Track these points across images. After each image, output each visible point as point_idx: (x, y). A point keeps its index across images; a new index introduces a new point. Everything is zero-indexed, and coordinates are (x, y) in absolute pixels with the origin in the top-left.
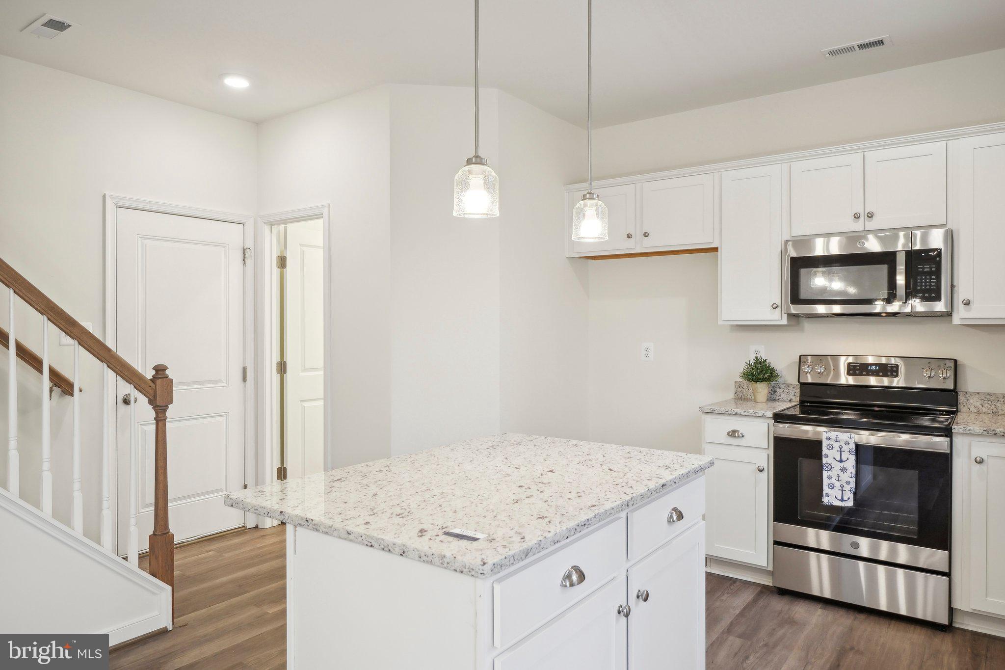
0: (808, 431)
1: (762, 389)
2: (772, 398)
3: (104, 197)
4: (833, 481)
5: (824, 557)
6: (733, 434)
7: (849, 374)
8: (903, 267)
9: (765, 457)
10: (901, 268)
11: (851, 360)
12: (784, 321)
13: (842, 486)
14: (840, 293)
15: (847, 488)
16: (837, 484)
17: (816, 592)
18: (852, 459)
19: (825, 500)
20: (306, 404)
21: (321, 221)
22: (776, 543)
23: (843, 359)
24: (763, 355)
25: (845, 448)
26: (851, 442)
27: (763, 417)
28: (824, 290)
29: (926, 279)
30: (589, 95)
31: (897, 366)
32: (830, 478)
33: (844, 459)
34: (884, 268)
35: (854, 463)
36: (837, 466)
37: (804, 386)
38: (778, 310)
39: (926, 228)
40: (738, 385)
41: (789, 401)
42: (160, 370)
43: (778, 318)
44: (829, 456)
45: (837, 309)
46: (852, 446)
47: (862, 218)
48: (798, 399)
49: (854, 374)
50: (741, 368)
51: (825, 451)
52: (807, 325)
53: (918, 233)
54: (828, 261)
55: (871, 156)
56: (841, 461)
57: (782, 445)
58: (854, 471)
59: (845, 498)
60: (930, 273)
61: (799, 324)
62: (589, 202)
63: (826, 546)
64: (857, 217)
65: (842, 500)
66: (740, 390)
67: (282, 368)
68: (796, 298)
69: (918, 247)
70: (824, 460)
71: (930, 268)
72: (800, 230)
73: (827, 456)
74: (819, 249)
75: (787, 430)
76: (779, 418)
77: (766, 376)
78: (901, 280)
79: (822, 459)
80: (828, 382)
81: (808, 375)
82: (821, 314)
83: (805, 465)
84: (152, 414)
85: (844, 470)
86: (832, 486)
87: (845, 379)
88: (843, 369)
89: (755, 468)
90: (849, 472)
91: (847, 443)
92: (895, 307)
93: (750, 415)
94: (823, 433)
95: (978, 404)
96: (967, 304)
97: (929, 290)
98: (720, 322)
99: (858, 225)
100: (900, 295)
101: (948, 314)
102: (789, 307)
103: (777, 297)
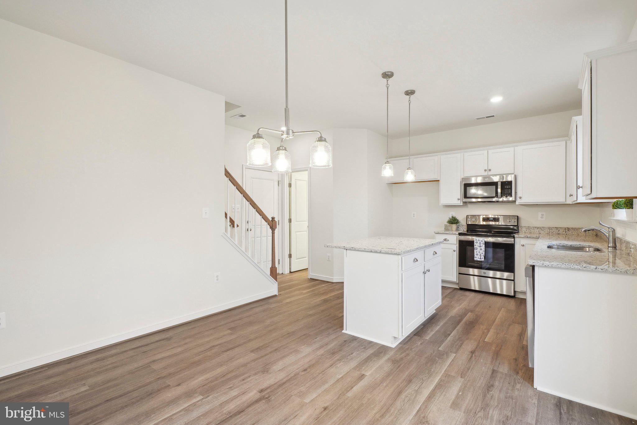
0: (470, 238)
1: (454, 226)
2: (457, 229)
3: (243, 165)
4: (478, 253)
5: (476, 277)
6: (445, 240)
7: (483, 221)
8: (500, 186)
9: (456, 247)
10: (499, 187)
11: (484, 216)
12: (462, 204)
13: (480, 254)
14: (481, 195)
15: (482, 255)
16: (479, 254)
17: (473, 288)
18: (484, 246)
19: (475, 259)
20: (297, 233)
21: (307, 171)
22: (459, 274)
23: (481, 216)
24: (454, 215)
25: (481, 243)
26: (483, 241)
27: (455, 234)
28: (475, 194)
29: (507, 190)
31: (499, 218)
32: (476, 252)
34: (494, 187)
35: (484, 247)
36: (479, 248)
37: (468, 225)
38: (460, 200)
39: (507, 174)
40: (446, 226)
41: (464, 229)
42: (273, 218)
43: (460, 203)
44: (476, 245)
45: (480, 200)
46: (484, 242)
47: (487, 171)
48: (466, 230)
49: (485, 221)
50: (447, 219)
51: (475, 244)
52: (469, 205)
53: (505, 176)
54: (477, 185)
55: (490, 151)
56: (480, 247)
57: (461, 243)
58: (484, 250)
59: (481, 258)
60: (509, 188)
61: (466, 205)
62: (409, 170)
63: (476, 274)
64: (485, 170)
65: (480, 259)
66: (446, 227)
67: (290, 221)
68: (466, 196)
69: (504, 180)
70: (475, 247)
71: (509, 187)
72: (467, 175)
74: (473, 181)
75: (463, 238)
76: (460, 234)
77: (456, 222)
78: (499, 190)
79: (474, 247)
80: (477, 224)
81: (469, 222)
82: (474, 202)
83: (469, 248)
84: (271, 231)
85: (481, 249)
86: (477, 254)
87: (482, 223)
88: (481, 219)
89: (452, 250)
90: (482, 250)
91: (482, 241)
92: (498, 199)
93: (450, 234)
94: (475, 239)
95: (525, 230)
96: (520, 198)
97: (508, 194)
98: (440, 204)
99: (486, 173)
100: (499, 195)
101: (515, 201)
102: (463, 199)
103: (459, 196)
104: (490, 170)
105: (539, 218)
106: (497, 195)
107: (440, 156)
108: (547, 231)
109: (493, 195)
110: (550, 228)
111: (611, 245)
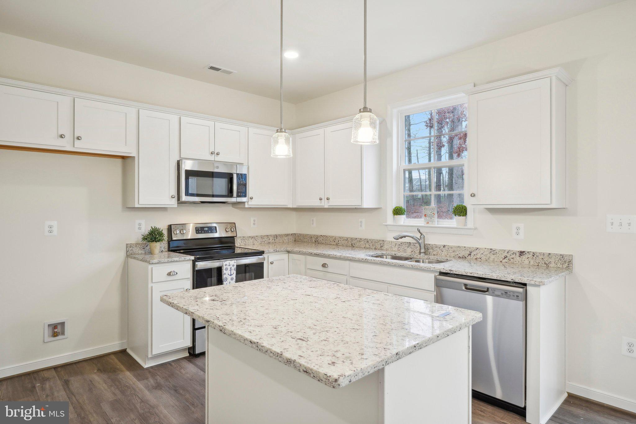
6: (170, 274)
7: (196, 233)
9: (189, 283)
10: (235, 181)
11: (198, 225)
12: (176, 205)
18: (235, 272)
22: (196, 329)
25: (233, 268)
29: (241, 187)
30: (281, 70)
31: (216, 227)
33: (232, 274)
34: (227, 180)
35: (236, 275)
36: (230, 277)
38: (174, 199)
40: (130, 246)
47: (214, 155)
49: (199, 233)
51: (224, 272)
53: (239, 166)
58: (235, 279)
60: (243, 185)
64: (212, 153)
66: (131, 249)
69: (239, 172)
70: (224, 276)
73: (225, 274)
76: (197, 259)
78: (235, 187)
81: (177, 235)
85: (232, 279)
91: (233, 265)
92: (233, 200)
93: (182, 260)
94: (224, 263)
95: (240, 242)
96: (251, 199)
97: (242, 193)
98: (137, 206)
99: (212, 158)
100: (235, 194)
101: (244, 203)
102: (184, 198)
103: (174, 192)
104: (218, 154)
105: (252, 225)
106: (230, 193)
107: (138, 109)
108: (260, 240)
109: (224, 192)
110: (262, 237)
111: (423, 251)
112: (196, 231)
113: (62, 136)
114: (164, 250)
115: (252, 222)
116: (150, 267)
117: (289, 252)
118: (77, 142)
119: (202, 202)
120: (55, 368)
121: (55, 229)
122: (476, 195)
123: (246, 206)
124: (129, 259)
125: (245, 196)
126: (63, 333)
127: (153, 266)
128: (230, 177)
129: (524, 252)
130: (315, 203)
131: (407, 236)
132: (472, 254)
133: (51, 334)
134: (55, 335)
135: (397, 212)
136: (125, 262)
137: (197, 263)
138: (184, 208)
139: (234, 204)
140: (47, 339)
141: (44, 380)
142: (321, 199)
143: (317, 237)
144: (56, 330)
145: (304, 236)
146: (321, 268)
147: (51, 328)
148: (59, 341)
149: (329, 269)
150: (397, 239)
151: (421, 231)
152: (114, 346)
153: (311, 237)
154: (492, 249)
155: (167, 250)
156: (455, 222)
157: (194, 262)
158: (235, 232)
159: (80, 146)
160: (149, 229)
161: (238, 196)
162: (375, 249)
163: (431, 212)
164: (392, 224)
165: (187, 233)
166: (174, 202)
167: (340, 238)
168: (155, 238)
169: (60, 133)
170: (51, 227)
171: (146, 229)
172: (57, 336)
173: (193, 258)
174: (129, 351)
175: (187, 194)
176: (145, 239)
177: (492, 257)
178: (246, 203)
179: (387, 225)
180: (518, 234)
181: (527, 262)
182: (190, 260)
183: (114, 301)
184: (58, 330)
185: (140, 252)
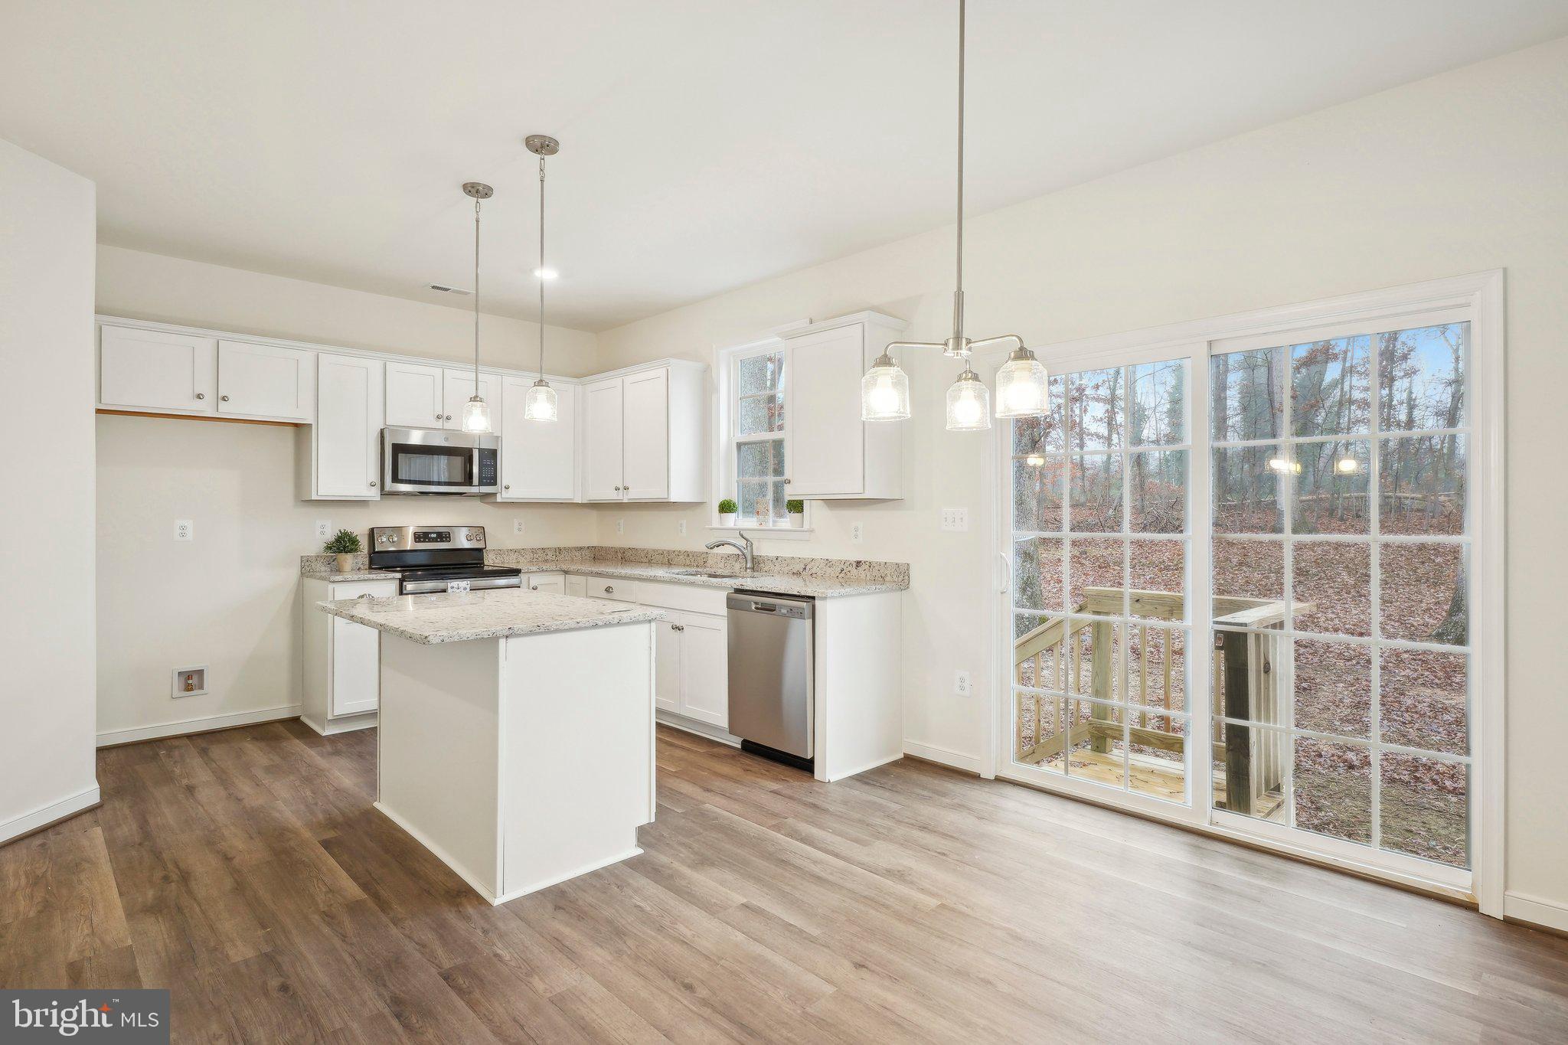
1: (349, 559)
7: (415, 541)
10: (475, 460)
11: (417, 529)
12: (378, 498)
23: (412, 529)
29: (488, 470)
31: (449, 533)
40: (306, 559)
47: (442, 419)
49: (419, 541)
55: (447, 373)
60: (491, 466)
64: (438, 417)
69: (483, 446)
71: (490, 462)
72: (404, 422)
74: (415, 438)
78: (476, 469)
88: (410, 537)
92: (474, 490)
93: (381, 578)
95: (494, 557)
96: (507, 488)
97: (490, 478)
98: (314, 497)
99: (439, 424)
100: (476, 480)
101: (495, 494)
102: (389, 485)
103: (374, 476)
104: (448, 418)
105: (516, 531)
106: (468, 480)
107: (316, 353)
108: (529, 556)
109: (459, 478)
110: (534, 551)
111: (749, 565)
112: (415, 538)
113: (199, 396)
114: (362, 566)
115: (516, 526)
116: (331, 586)
117: (566, 572)
118: (222, 404)
119: (423, 493)
120: (189, 736)
121: (190, 534)
122: (792, 482)
123: (499, 499)
124: (305, 579)
125: (495, 484)
126: (201, 687)
127: (334, 585)
128: (466, 454)
129: (861, 562)
130: (609, 495)
131: (729, 544)
132: (807, 568)
133: (183, 686)
134: (189, 688)
135: (726, 507)
136: (299, 585)
137: (405, 583)
138: (391, 502)
139: (484, 497)
140: (176, 693)
141: (170, 749)
142: (617, 489)
143: (624, 551)
144: (190, 682)
145: (606, 550)
146: (605, 595)
147: (183, 679)
148: (194, 699)
149: (616, 595)
150: (711, 548)
151: (745, 535)
152: (280, 710)
153: (616, 551)
154: (827, 560)
155: (367, 567)
156: (788, 521)
157: (402, 581)
158: (482, 542)
159: (226, 410)
160: (336, 532)
161: (481, 484)
162: (697, 566)
163: (765, 508)
164: (719, 526)
165: (406, 543)
166: (374, 494)
167: (654, 551)
168: (345, 547)
169: (198, 391)
170: (183, 528)
171: (330, 535)
172: (192, 690)
173: (399, 575)
174: (304, 719)
175: (396, 479)
176: (329, 548)
177: (829, 570)
178: (498, 496)
179: (711, 529)
180: (856, 537)
181: (863, 576)
182: (394, 578)
183: (281, 642)
184: (194, 681)
185: (323, 569)
